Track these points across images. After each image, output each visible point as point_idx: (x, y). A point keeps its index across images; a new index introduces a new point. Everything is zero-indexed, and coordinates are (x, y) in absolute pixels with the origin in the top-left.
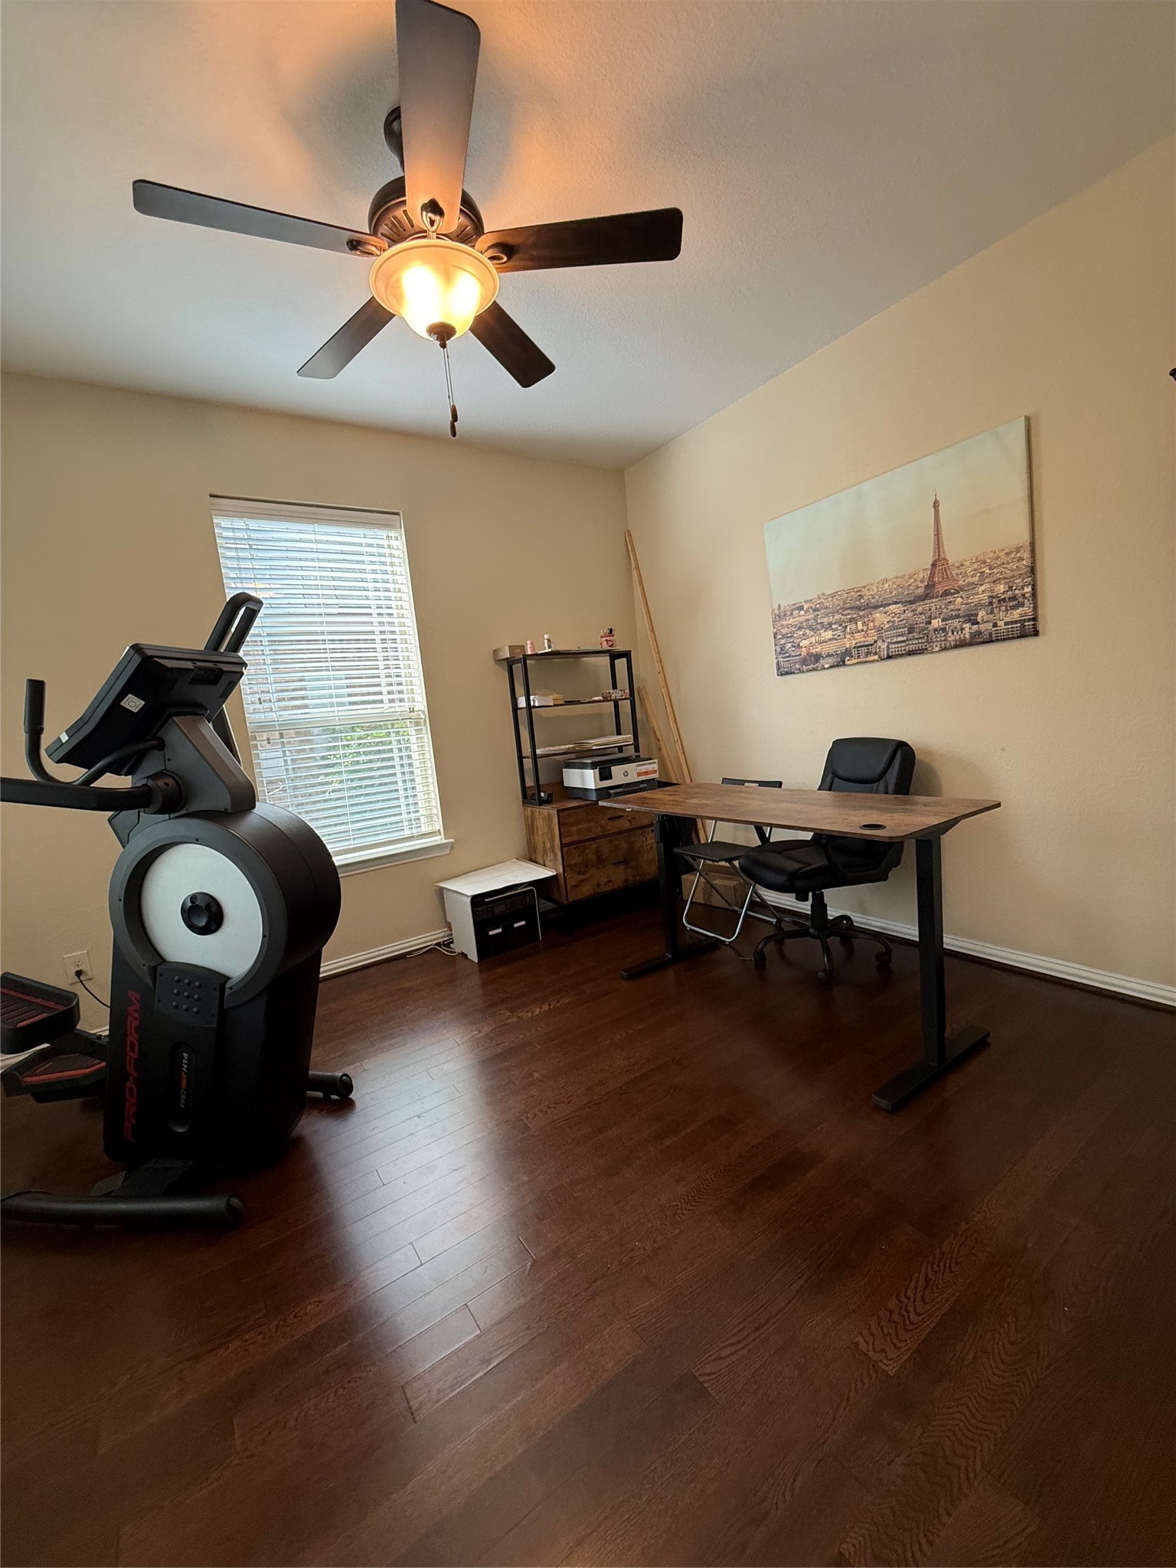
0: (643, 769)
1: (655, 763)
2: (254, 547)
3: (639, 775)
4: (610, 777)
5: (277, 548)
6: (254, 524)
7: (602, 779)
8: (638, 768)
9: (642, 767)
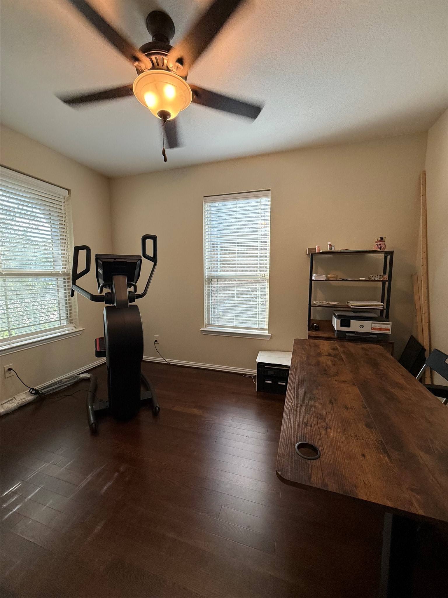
0: (377, 326)
1: (389, 324)
2: (220, 212)
3: (373, 329)
4: (349, 326)
5: (226, 212)
6: (221, 204)
7: (341, 326)
8: (373, 325)
9: (376, 325)
